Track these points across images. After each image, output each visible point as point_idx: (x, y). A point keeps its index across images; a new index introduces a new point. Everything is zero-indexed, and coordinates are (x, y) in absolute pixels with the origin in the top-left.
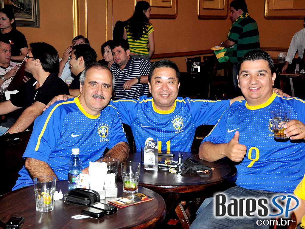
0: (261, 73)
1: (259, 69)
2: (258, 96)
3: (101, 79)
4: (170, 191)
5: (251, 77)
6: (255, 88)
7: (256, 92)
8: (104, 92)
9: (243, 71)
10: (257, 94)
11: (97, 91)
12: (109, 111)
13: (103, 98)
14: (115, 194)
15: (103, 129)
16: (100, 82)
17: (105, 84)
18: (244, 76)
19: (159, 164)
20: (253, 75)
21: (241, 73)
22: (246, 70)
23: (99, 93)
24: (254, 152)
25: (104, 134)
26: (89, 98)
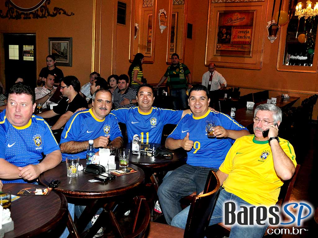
0: (202, 98)
1: (201, 96)
2: (200, 112)
3: (104, 98)
4: (147, 166)
5: (196, 100)
6: (198, 107)
7: (199, 109)
8: (107, 106)
9: (192, 97)
10: (199, 111)
11: (102, 105)
12: (110, 117)
13: (106, 109)
14: (114, 168)
15: (107, 128)
16: (104, 100)
17: (107, 101)
18: (192, 99)
19: (141, 151)
20: (197, 99)
21: (191, 98)
22: (193, 96)
23: (104, 107)
24: (197, 144)
25: (107, 131)
26: (98, 109)
